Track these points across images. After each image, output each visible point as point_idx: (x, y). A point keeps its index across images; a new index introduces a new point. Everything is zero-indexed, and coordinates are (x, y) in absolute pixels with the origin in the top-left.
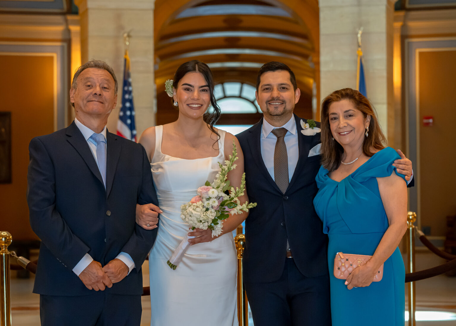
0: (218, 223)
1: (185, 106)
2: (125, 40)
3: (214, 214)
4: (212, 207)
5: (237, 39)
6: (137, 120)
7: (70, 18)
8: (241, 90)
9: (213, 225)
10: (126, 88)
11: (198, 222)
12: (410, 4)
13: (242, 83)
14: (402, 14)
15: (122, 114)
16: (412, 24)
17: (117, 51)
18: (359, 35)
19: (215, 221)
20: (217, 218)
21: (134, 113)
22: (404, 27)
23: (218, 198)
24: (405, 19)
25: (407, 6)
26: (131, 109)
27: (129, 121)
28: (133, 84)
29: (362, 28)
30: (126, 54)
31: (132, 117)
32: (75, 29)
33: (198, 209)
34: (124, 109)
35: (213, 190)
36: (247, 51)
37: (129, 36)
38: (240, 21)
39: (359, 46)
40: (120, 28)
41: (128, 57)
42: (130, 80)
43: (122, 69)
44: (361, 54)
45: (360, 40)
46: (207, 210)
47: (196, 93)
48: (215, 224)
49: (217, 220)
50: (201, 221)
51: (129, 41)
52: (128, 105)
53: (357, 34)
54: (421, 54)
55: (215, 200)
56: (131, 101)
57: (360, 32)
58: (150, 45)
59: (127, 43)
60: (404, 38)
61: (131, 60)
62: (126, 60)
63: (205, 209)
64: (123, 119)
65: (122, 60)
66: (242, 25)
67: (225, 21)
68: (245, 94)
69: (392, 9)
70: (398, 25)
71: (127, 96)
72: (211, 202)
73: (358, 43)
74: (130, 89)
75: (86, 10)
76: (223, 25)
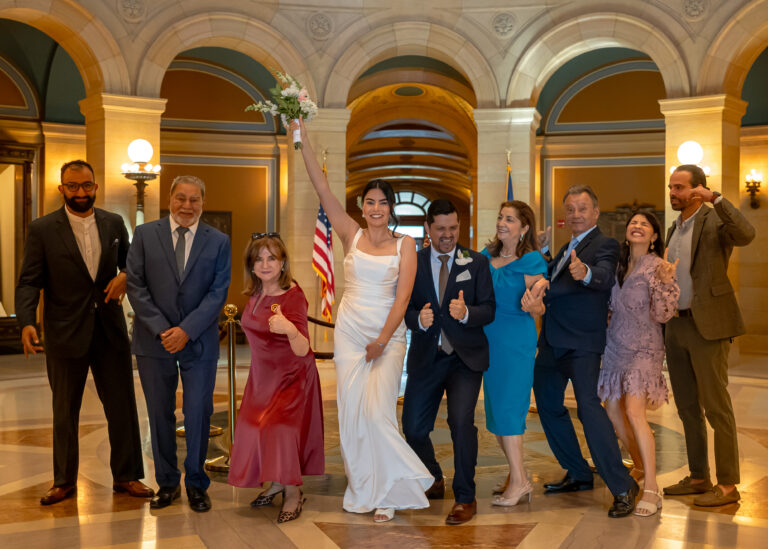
1: (369, 217)
2: (323, 156)
5: (411, 157)
7: (279, 138)
8: (413, 198)
13: (414, 193)
14: (542, 138)
15: (320, 214)
16: (549, 147)
18: (508, 155)
22: (543, 149)
24: (544, 143)
25: (547, 132)
29: (511, 149)
32: (283, 146)
36: (419, 166)
37: (326, 153)
38: (413, 143)
39: (508, 164)
44: (510, 170)
45: (509, 158)
47: (376, 206)
51: (326, 157)
53: (506, 153)
54: (556, 170)
57: (509, 152)
58: (342, 161)
59: (325, 159)
60: (543, 157)
61: (328, 171)
64: (321, 218)
66: (415, 145)
67: (401, 143)
68: (415, 201)
69: (535, 135)
70: (539, 147)
73: (507, 160)
76: (399, 145)
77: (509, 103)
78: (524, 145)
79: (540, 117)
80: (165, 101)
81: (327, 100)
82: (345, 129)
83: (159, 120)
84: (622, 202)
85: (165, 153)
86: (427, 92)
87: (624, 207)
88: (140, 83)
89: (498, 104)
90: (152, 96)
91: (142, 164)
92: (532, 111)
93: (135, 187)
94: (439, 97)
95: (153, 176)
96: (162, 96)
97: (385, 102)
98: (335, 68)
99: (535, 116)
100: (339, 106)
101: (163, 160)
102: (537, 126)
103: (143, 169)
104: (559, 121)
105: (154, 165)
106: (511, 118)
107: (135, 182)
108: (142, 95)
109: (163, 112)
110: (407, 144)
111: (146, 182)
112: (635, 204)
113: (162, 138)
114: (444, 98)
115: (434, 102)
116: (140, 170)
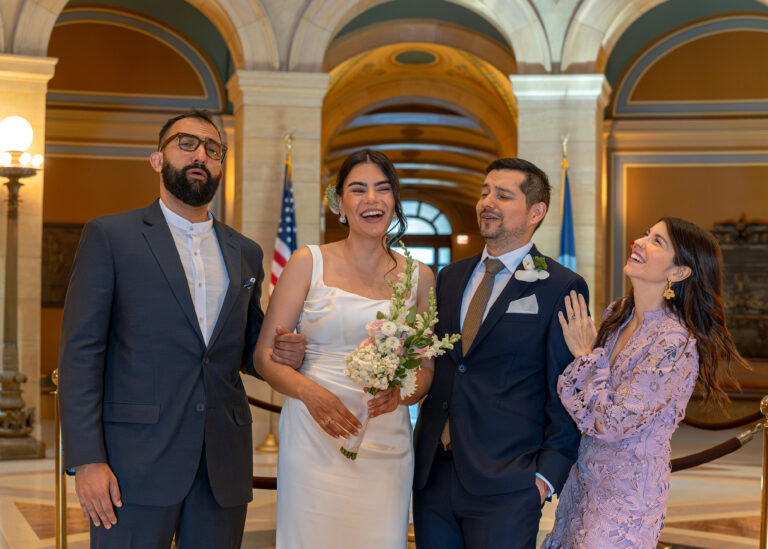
0: (405, 376)
1: (357, 217)
2: (287, 142)
3: (397, 361)
4: (392, 351)
5: (417, 152)
6: (300, 238)
7: (226, 118)
8: (419, 210)
9: (398, 379)
10: (287, 200)
11: (372, 377)
12: (617, 112)
13: (420, 202)
14: (609, 123)
15: (280, 230)
16: (619, 136)
17: (278, 156)
18: (565, 143)
19: (400, 373)
20: (402, 367)
21: (295, 230)
22: (611, 138)
23: (400, 335)
24: (612, 130)
25: (614, 114)
26: (292, 225)
27: (289, 240)
28: (295, 196)
29: (568, 135)
30: (287, 159)
31: (293, 235)
32: (230, 131)
33: (368, 357)
34: (283, 225)
35: (389, 323)
36: (427, 167)
37: (291, 138)
38: (420, 132)
39: (564, 157)
40: (283, 128)
41: (289, 163)
42: (292, 190)
43: (283, 176)
44: (566, 165)
45: (565, 149)
46: (384, 355)
48: (401, 377)
49: (404, 370)
50: (376, 376)
51: (291, 144)
52: (288, 220)
53: (562, 141)
54: (629, 169)
55: (395, 339)
56: (292, 215)
57: (566, 140)
58: (316, 151)
59: (289, 147)
60: (611, 150)
61: (293, 166)
62: (287, 166)
63: (379, 355)
64: (282, 236)
65: (283, 167)
66: (423, 136)
67: (404, 132)
68: (423, 214)
69: (602, 116)
70: (605, 135)
71: (287, 210)
72: (388, 342)
73: (563, 152)
74: (292, 200)
75: (242, 107)
76: (401, 136)
77: (564, 67)
78: (588, 129)
79: (609, 89)
80: (54, 62)
81: (294, 59)
82: (319, 103)
83: (44, 90)
84: (724, 218)
85: (51, 138)
86: (441, 59)
87: (726, 224)
88: (18, 35)
89: (548, 68)
90: (34, 53)
91: (16, 154)
92: (600, 79)
93: (5, 189)
94: (459, 67)
95: (31, 172)
96: (50, 53)
97: (380, 73)
98: (308, 14)
99: (604, 88)
100: (310, 69)
101: (48, 149)
102: (606, 103)
103: (18, 162)
104: (633, 99)
105: (33, 154)
106: (566, 90)
107: (6, 180)
108: (21, 53)
109: (50, 77)
110: (412, 134)
111: (21, 180)
112: (741, 220)
113: (48, 119)
114: (465, 67)
115: (450, 73)
116: (13, 162)
